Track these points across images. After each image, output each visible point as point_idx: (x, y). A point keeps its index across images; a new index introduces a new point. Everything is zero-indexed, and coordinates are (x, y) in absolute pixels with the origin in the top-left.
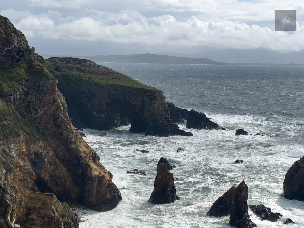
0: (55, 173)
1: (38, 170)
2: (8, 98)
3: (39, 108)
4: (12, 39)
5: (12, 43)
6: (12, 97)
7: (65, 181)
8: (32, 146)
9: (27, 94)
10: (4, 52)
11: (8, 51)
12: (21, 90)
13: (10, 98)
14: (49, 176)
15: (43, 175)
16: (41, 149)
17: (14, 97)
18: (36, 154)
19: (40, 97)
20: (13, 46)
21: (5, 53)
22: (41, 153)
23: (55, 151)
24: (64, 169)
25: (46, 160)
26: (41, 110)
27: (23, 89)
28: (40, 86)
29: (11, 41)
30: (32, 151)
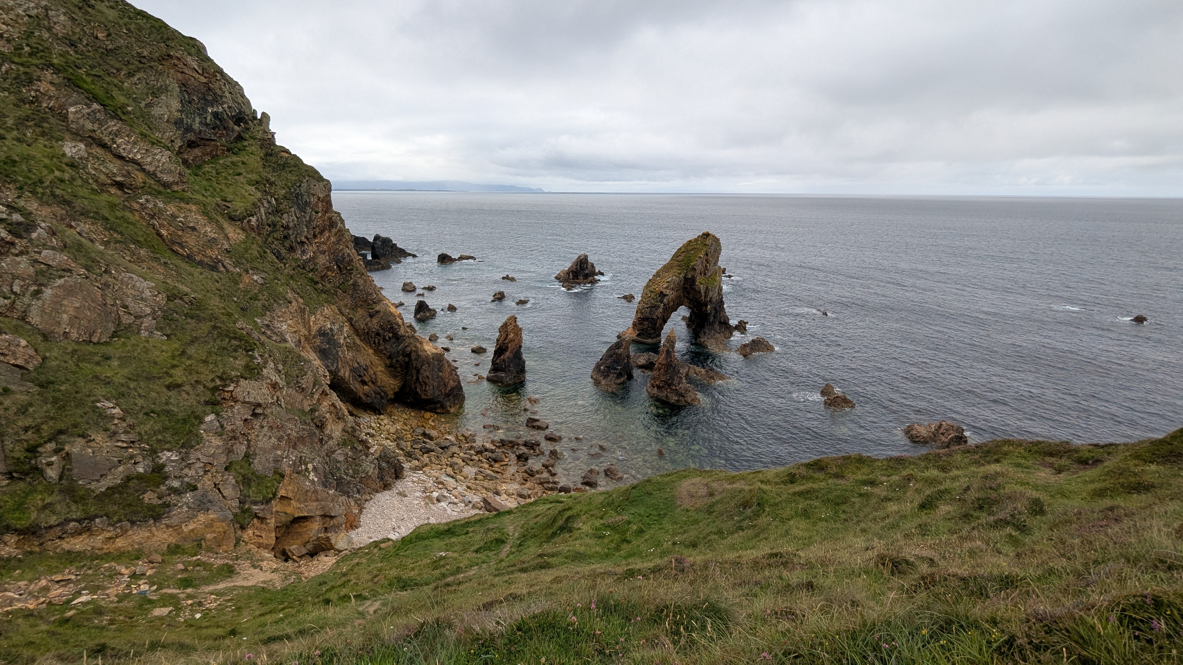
0: (358, 363)
1: (332, 365)
2: (245, 221)
3: (308, 239)
4: (221, 89)
5: (221, 97)
6: (254, 219)
7: (375, 373)
8: (313, 318)
9: (278, 211)
10: (209, 118)
11: (216, 115)
12: (266, 205)
13: (250, 221)
14: (351, 370)
15: (341, 373)
16: (329, 323)
17: (258, 220)
18: (322, 333)
19: (305, 217)
20: (225, 106)
21: (211, 120)
22: (331, 330)
23: (350, 320)
24: (371, 351)
25: (342, 341)
26: (311, 244)
27: (269, 202)
28: (302, 195)
29: (219, 92)
30: (314, 329)
